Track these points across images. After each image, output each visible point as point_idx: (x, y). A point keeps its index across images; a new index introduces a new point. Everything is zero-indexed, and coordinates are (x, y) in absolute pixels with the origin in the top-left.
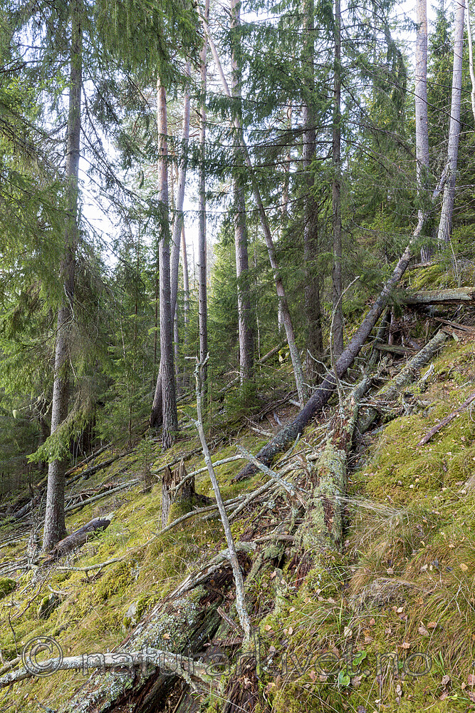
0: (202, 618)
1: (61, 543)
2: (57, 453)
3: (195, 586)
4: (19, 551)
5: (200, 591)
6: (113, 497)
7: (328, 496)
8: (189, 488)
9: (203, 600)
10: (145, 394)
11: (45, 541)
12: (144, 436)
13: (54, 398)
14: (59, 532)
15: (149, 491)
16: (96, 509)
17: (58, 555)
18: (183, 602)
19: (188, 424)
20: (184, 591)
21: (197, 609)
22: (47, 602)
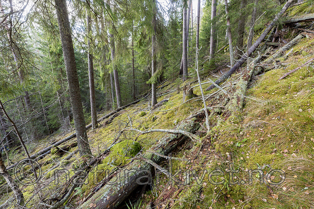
0: (195, 125)
1: (156, 105)
3: (193, 117)
4: (146, 106)
5: (195, 118)
6: (169, 94)
7: (239, 95)
8: (191, 91)
9: (195, 121)
10: (178, 65)
11: (152, 104)
12: (177, 77)
13: (152, 66)
14: (155, 102)
15: (179, 93)
16: (164, 97)
17: (156, 107)
18: (190, 120)
19: (191, 74)
20: (190, 118)
21: (194, 123)
22: (154, 118)
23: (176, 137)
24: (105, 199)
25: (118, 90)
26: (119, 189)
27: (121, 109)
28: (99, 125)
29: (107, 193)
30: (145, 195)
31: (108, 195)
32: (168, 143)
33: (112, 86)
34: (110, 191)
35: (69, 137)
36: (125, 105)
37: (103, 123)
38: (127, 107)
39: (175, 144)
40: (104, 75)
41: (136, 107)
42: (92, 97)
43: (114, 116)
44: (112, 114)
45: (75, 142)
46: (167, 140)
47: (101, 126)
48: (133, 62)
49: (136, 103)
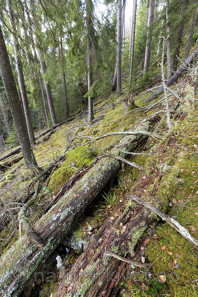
0: (150, 128)
1: (93, 120)
2: (92, 95)
3: (147, 121)
4: (82, 123)
5: (148, 122)
6: (104, 111)
7: (190, 99)
8: (133, 104)
9: (149, 124)
10: (110, 80)
11: (89, 120)
12: (110, 94)
13: (88, 78)
14: (92, 118)
15: (114, 109)
16: (100, 113)
17: (93, 123)
18: (145, 124)
19: (124, 90)
20: (144, 122)
21: (149, 126)
22: (94, 132)
23: (136, 138)
24: (86, 190)
25: (51, 107)
26: (96, 181)
27: (56, 127)
28: (37, 142)
29: (86, 185)
30: (114, 189)
31: (88, 186)
32: (130, 143)
33: (44, 103)
34: (88, 183)
35: (8, 154)
36: (59, 122)
37: (41, 139)
38: (62, 124)
39: (136, 144)
40: (35, 90)
41: (72, 124)
42: (27, 113)
43: (51, 133)
44: (48, 132)
45: (15, 159)
46: (129, 140)
47: (39, 143)
48: (65, 77)
49: (71, 120)
